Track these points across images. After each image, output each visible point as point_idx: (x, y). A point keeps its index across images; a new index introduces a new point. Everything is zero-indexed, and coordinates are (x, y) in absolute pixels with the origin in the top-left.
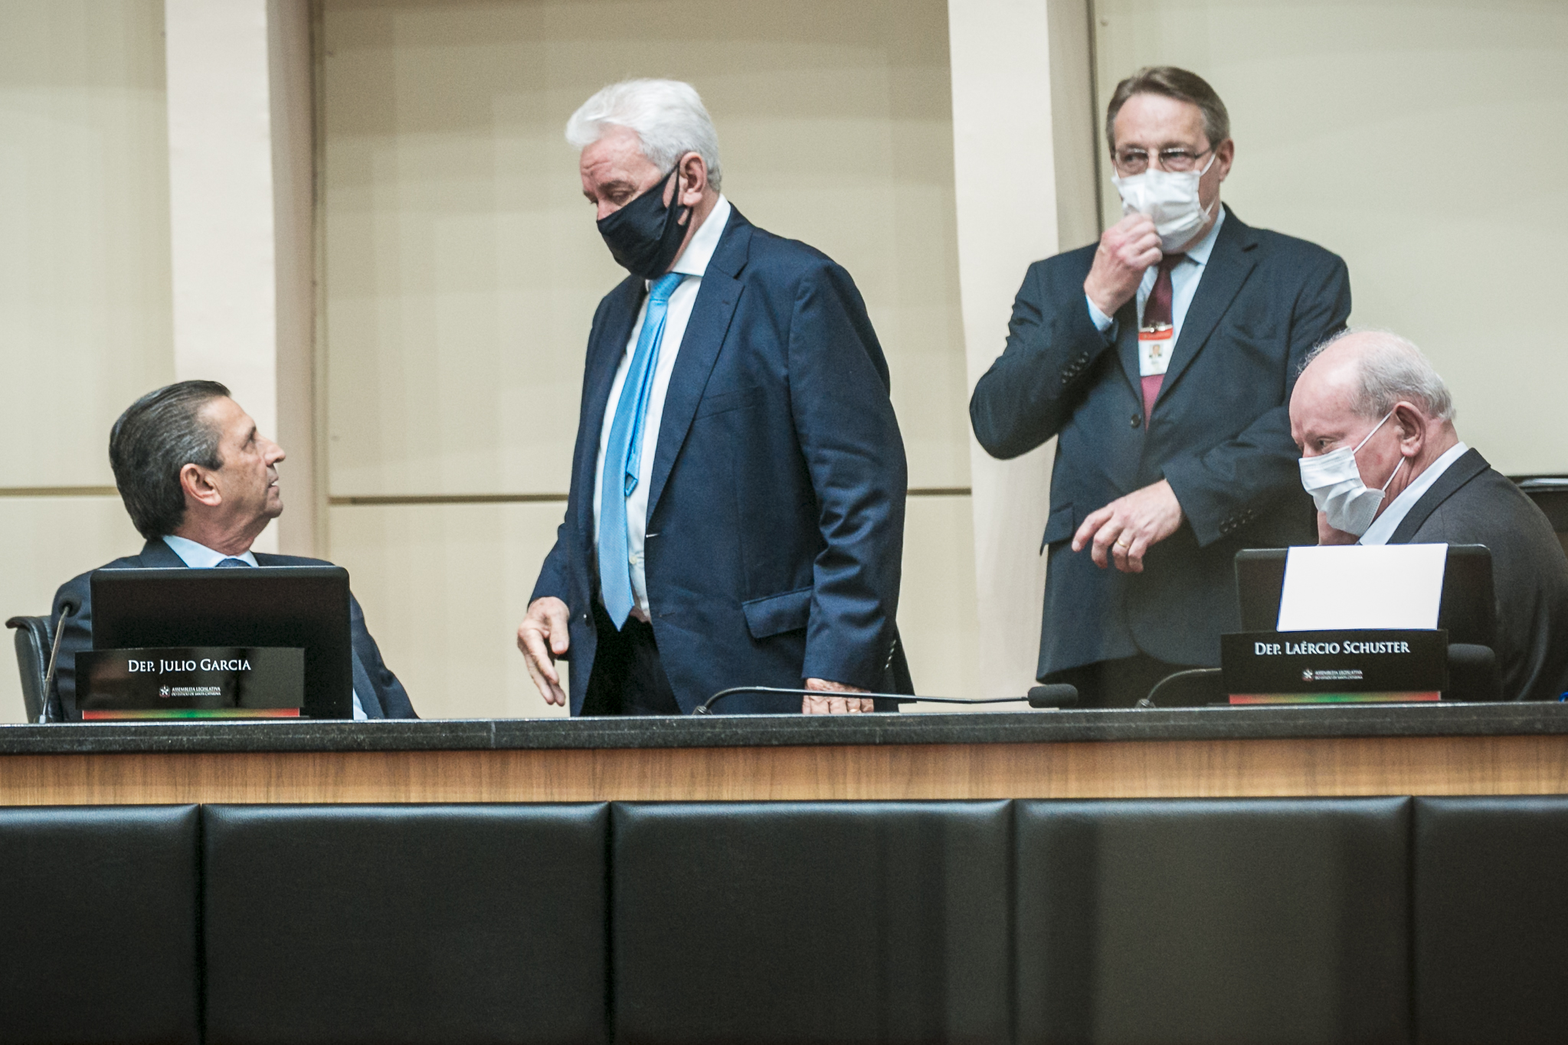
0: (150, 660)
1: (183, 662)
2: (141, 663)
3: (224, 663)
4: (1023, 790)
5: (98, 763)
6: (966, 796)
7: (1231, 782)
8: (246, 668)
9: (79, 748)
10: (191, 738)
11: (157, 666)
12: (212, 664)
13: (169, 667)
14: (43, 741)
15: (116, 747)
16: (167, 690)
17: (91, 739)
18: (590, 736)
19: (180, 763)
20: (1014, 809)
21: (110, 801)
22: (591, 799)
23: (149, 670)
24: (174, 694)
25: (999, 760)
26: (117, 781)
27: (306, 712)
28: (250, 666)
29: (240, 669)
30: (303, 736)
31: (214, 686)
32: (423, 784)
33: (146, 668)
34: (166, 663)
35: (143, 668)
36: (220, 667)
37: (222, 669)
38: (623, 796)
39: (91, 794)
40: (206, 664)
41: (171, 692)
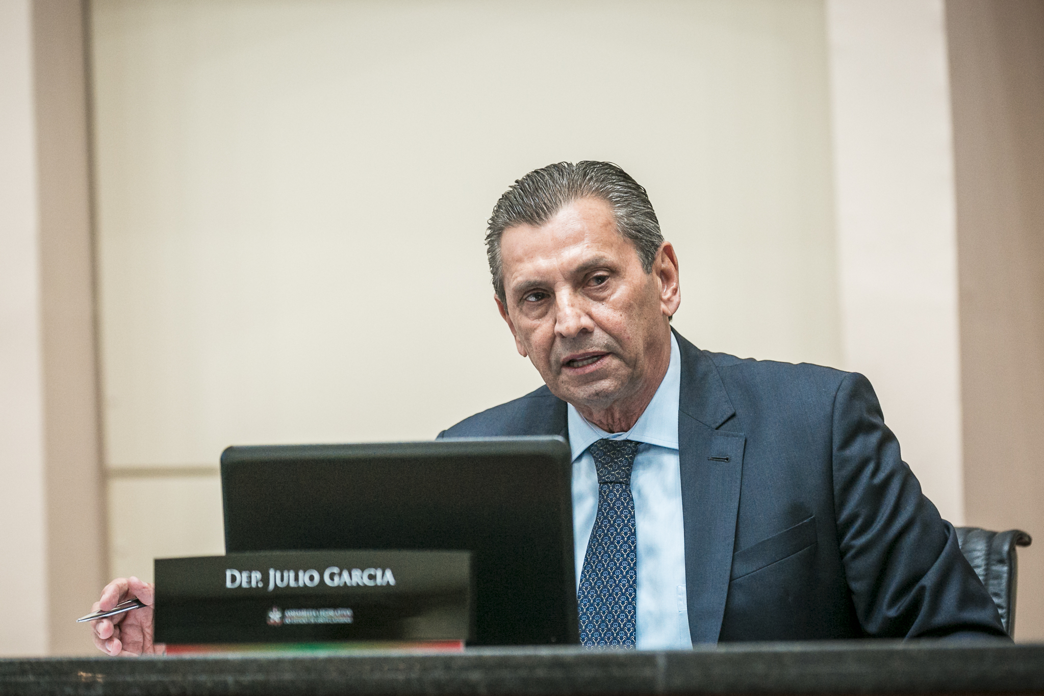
0: (256, 569)
1: (301, 574)
2: (243, 575)
3: (357, 575)
8: (388, 581)
11: (265, 579)
12: (340, 574)
13: (282, 580)
16: (279, 615)
23: (254, 584)
24: (288, 621)
28: (394, 579)
29: (379, 582)
31: (342, 608)
33: (250, 582)
34: (278, 575)
36: (351, 580)
37: (354, 583)
40: (332, 576)
41: (283, 617)
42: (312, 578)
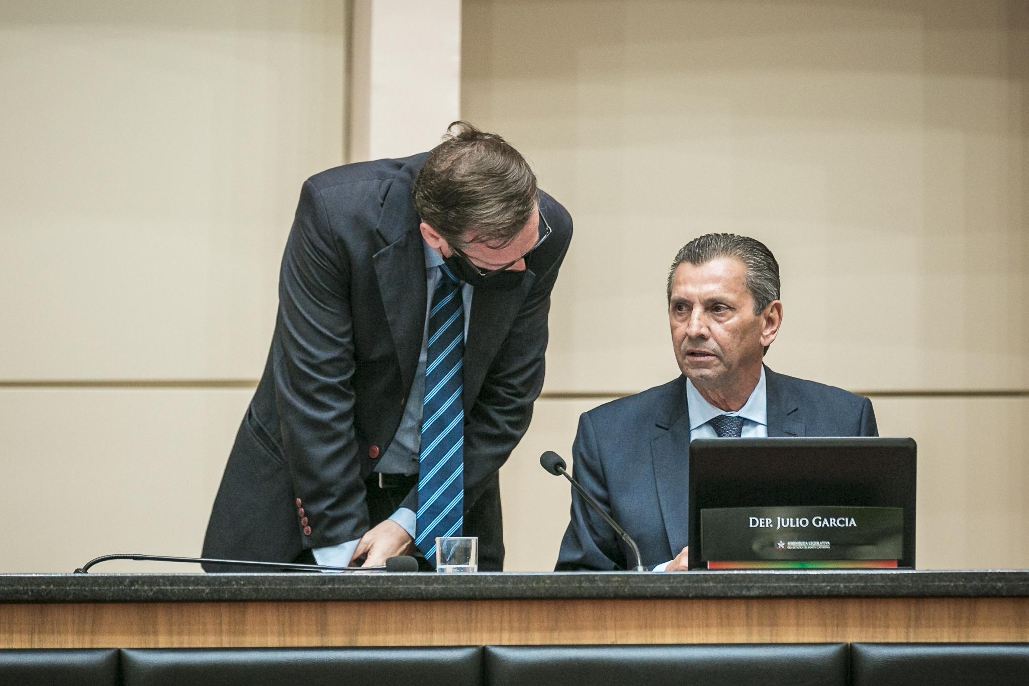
0: (769, 517)
1: (797, 520)
2: (761, 520)
3: (833, 521)
8: (852, 525)
9: (748, 593)
10: (847, 584)
11: (775, 523)
12: (822, 521)
13: (785, 523)
15: (780, 592)
16: (784, 544)
19: (829, 607)
21: (767, 640)
23: (767, 526)
24: (789, 547)
26: (774, 623)
28: (856, 523)
29: (847, 525)
30: (948, 583)
31: (824, 540)
33: (765, 524)
34: (783, 520)
35: (763, 524)
36: (829, 523)
37: (831, 526)
39: (750, 634)
40: (817, 521)
41: (787, 545)
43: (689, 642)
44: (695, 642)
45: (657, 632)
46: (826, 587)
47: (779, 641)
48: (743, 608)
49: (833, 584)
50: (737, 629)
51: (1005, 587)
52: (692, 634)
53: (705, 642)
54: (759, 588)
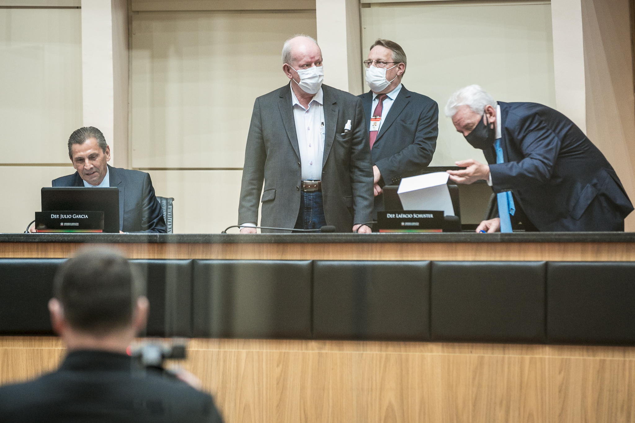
0: (58, 214)
1: (67, 215)
2: (55, 215)
4: (316, 257)
5: (40, 245)
6: (299, 259)
7: (378, 255)
11: (60, 216)
12: (76, 216)
13: (63, 217)
14: (24, 239)
15: (45, 240)
17: (38, 238)
18: (187, 239)
19: (65, 246)
20: (313, 263)
21: (44, 257)
22: (187, 258)
25: (309, 248)
26: (46, 251)
27: (104, 231)
28: (88, 217)
29: (85, 217)
30: (101, 238)
31: (77, 222)
32: (137, 253)
33: (56, 217)
34: (63, 215)
37: (79, 217)
38: (197, 258)
39: (38, 255)
40: (74, 216)
41: (64, 224)
42: (70, 216)
43: (17, 257)
44: (19, 257)
45: (6, 254)
46: (61, 239)
47: (48, 257)
48: (36, 246)
49: (63, 238)
50: (34, 253)
51: (120, 240)
52: (18, 254)
53: (23, 257)
54: (38, 239)
